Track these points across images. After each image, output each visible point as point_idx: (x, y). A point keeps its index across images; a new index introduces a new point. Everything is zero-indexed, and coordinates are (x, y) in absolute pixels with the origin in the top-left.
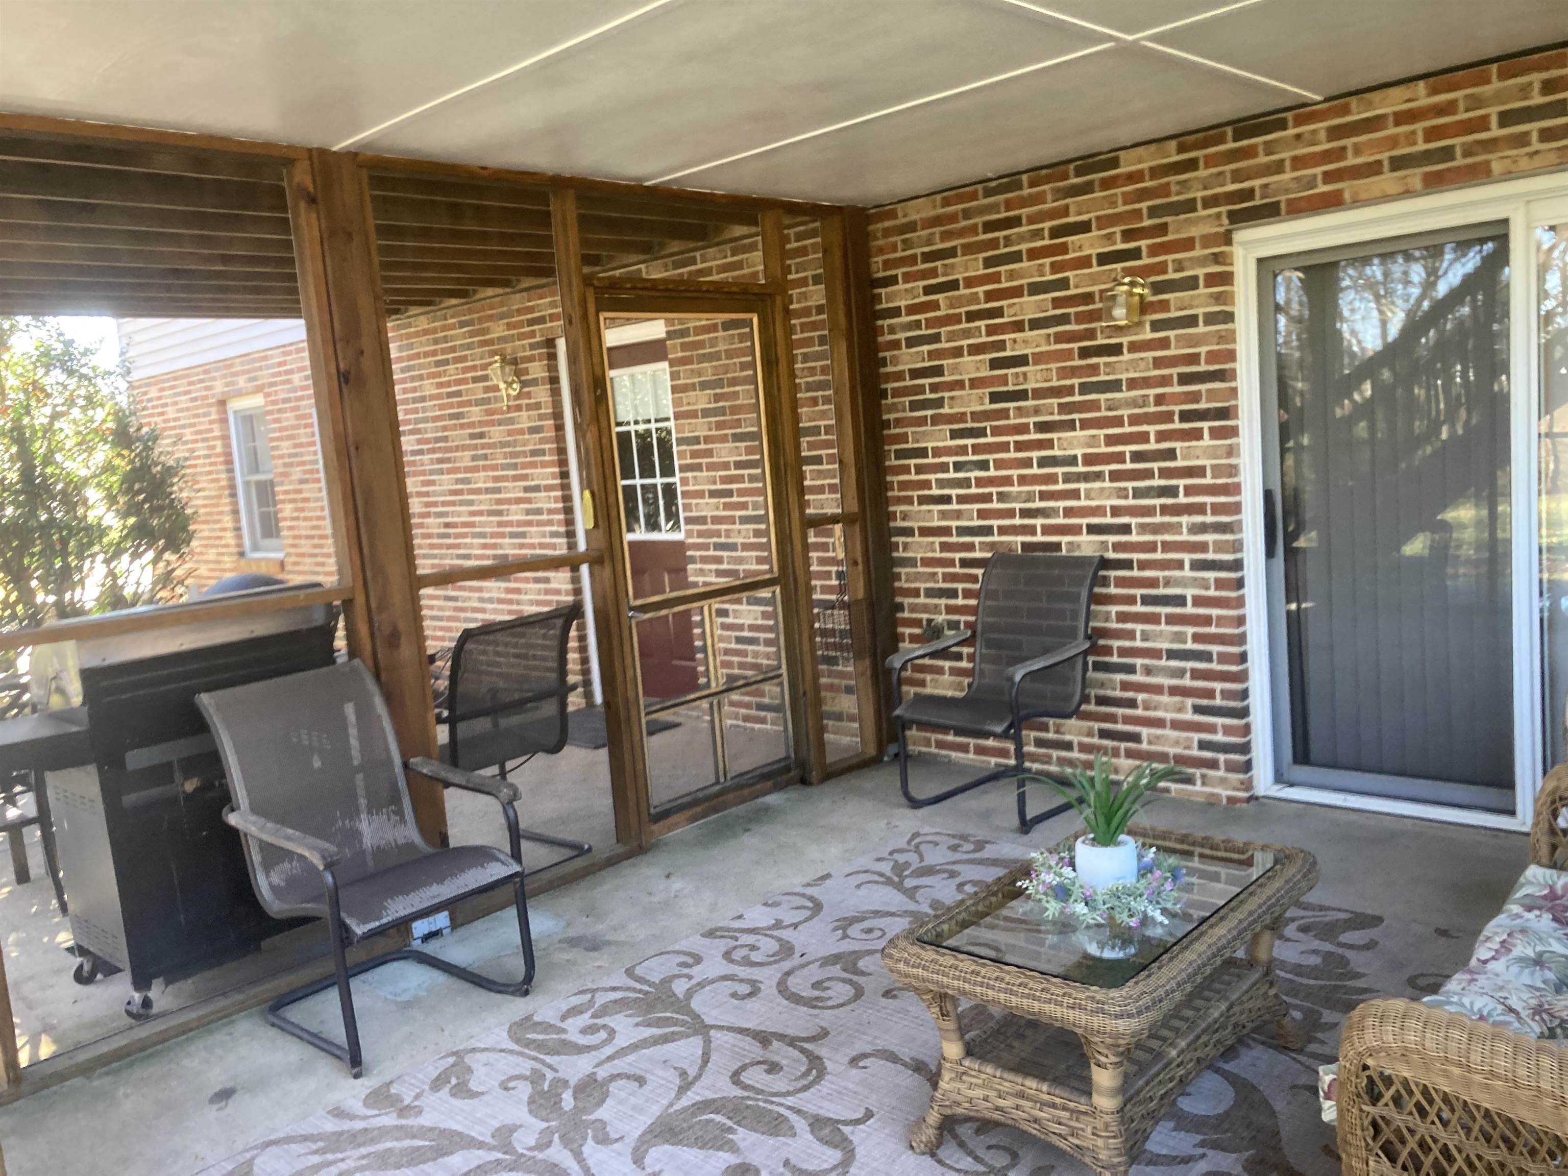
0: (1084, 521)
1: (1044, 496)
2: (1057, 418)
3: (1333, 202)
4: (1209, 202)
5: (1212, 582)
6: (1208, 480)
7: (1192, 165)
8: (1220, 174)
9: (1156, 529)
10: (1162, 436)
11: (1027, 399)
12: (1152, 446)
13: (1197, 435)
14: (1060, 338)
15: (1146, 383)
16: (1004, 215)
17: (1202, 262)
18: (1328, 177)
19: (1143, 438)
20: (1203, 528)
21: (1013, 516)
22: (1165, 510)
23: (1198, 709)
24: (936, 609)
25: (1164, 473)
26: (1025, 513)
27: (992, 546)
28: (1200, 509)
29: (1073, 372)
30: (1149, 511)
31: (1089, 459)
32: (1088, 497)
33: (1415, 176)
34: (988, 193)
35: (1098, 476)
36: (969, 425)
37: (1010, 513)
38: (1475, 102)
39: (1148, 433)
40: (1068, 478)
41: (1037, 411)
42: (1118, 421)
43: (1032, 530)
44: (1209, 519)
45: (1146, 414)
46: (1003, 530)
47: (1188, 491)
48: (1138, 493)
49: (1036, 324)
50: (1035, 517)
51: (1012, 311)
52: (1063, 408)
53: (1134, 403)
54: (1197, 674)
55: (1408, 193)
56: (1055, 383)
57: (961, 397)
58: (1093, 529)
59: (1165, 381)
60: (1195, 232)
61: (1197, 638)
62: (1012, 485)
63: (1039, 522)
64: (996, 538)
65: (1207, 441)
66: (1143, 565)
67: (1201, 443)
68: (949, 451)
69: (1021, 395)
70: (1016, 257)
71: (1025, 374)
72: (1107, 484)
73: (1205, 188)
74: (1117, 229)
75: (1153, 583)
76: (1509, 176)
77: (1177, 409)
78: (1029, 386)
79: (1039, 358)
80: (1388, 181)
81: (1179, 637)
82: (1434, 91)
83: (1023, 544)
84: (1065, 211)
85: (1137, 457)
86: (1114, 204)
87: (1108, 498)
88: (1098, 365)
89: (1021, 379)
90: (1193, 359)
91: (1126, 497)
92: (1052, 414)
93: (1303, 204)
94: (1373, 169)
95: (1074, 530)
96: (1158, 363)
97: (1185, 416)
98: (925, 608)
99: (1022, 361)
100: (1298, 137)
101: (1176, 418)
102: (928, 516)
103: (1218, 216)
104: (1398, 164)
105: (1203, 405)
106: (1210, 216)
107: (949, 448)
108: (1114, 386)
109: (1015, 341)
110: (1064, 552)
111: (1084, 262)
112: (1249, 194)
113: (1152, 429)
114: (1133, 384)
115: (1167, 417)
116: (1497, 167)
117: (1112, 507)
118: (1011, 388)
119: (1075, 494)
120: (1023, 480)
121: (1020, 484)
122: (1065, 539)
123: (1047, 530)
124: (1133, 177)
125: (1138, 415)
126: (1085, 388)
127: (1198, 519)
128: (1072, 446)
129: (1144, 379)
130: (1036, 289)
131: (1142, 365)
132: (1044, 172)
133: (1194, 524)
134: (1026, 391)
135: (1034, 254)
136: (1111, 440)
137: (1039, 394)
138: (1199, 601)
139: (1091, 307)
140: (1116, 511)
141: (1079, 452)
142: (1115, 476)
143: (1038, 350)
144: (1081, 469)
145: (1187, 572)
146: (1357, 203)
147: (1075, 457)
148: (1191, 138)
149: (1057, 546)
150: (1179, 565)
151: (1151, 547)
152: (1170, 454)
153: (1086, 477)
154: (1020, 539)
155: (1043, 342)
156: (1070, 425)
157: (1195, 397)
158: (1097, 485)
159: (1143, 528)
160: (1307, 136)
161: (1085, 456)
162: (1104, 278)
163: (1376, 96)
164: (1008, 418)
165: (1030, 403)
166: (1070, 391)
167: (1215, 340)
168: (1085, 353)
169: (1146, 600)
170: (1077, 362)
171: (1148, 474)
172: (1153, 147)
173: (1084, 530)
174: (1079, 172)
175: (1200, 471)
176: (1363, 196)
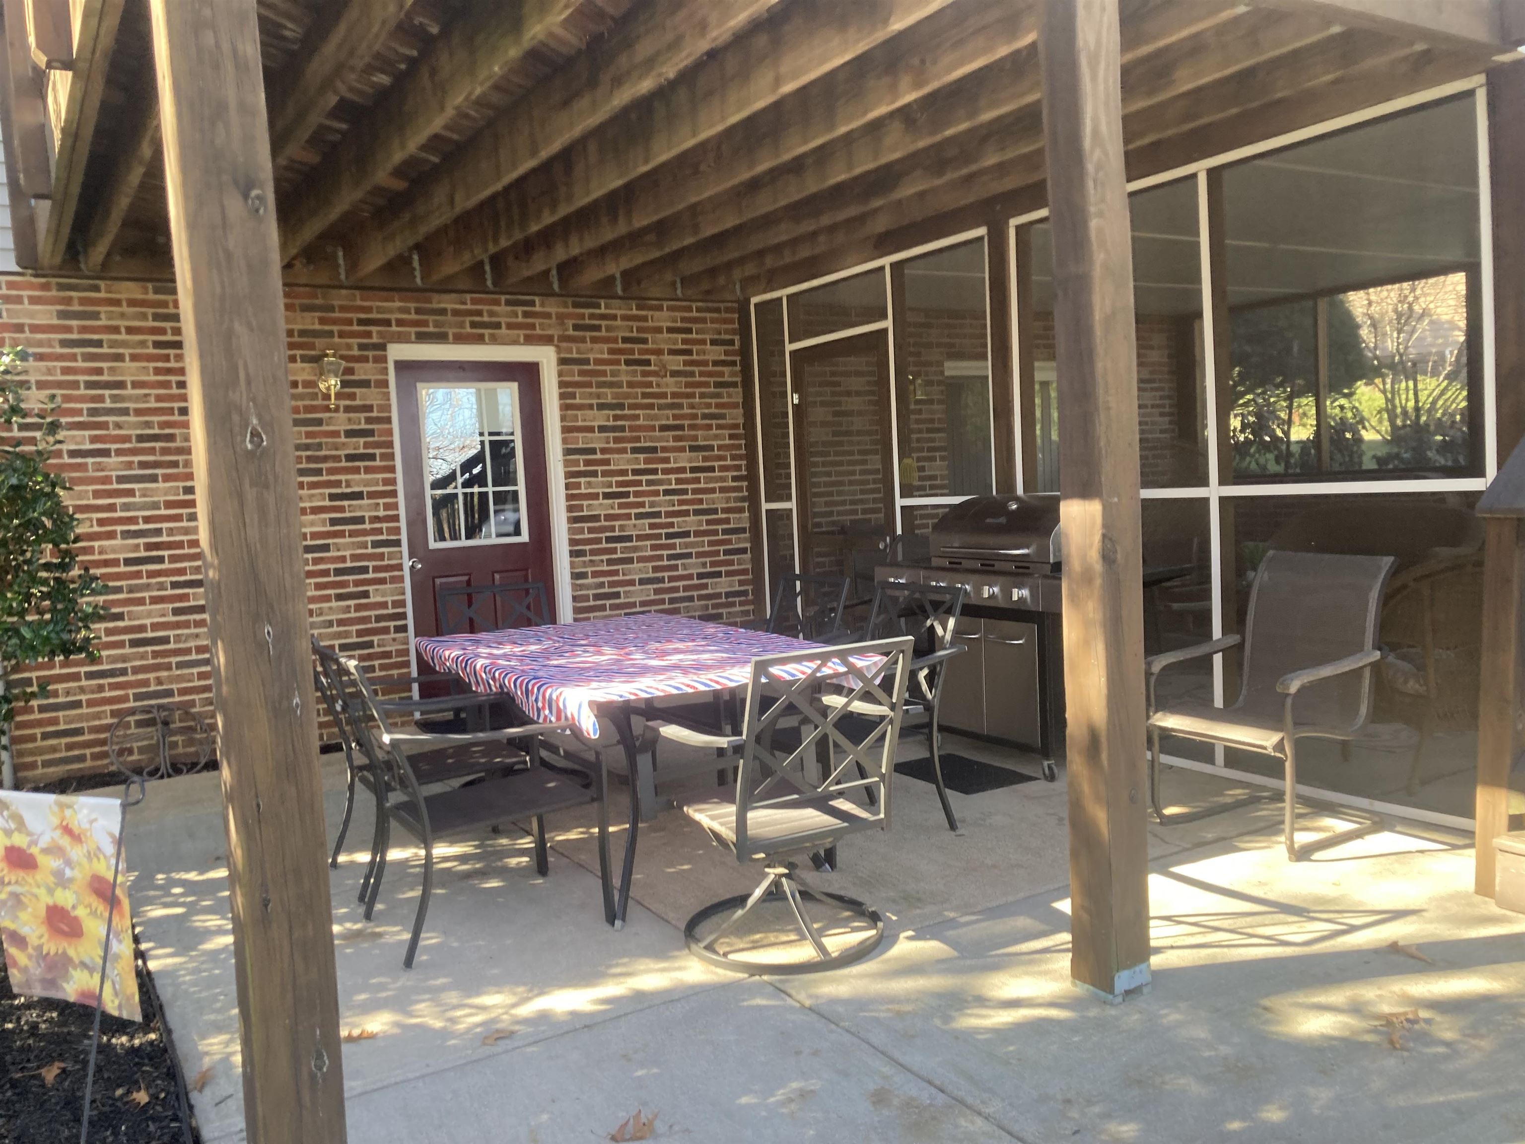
26: (853, 502)
27: (834, 523)
37: (844, 503)
41: (858, 443)
46: (839, 513)
62: (845, 486)
64: (835, 518)
83: (851, 521)
120: (851, 483)
121: (849, 485)
154: (849, 517)
165: (855, 438)
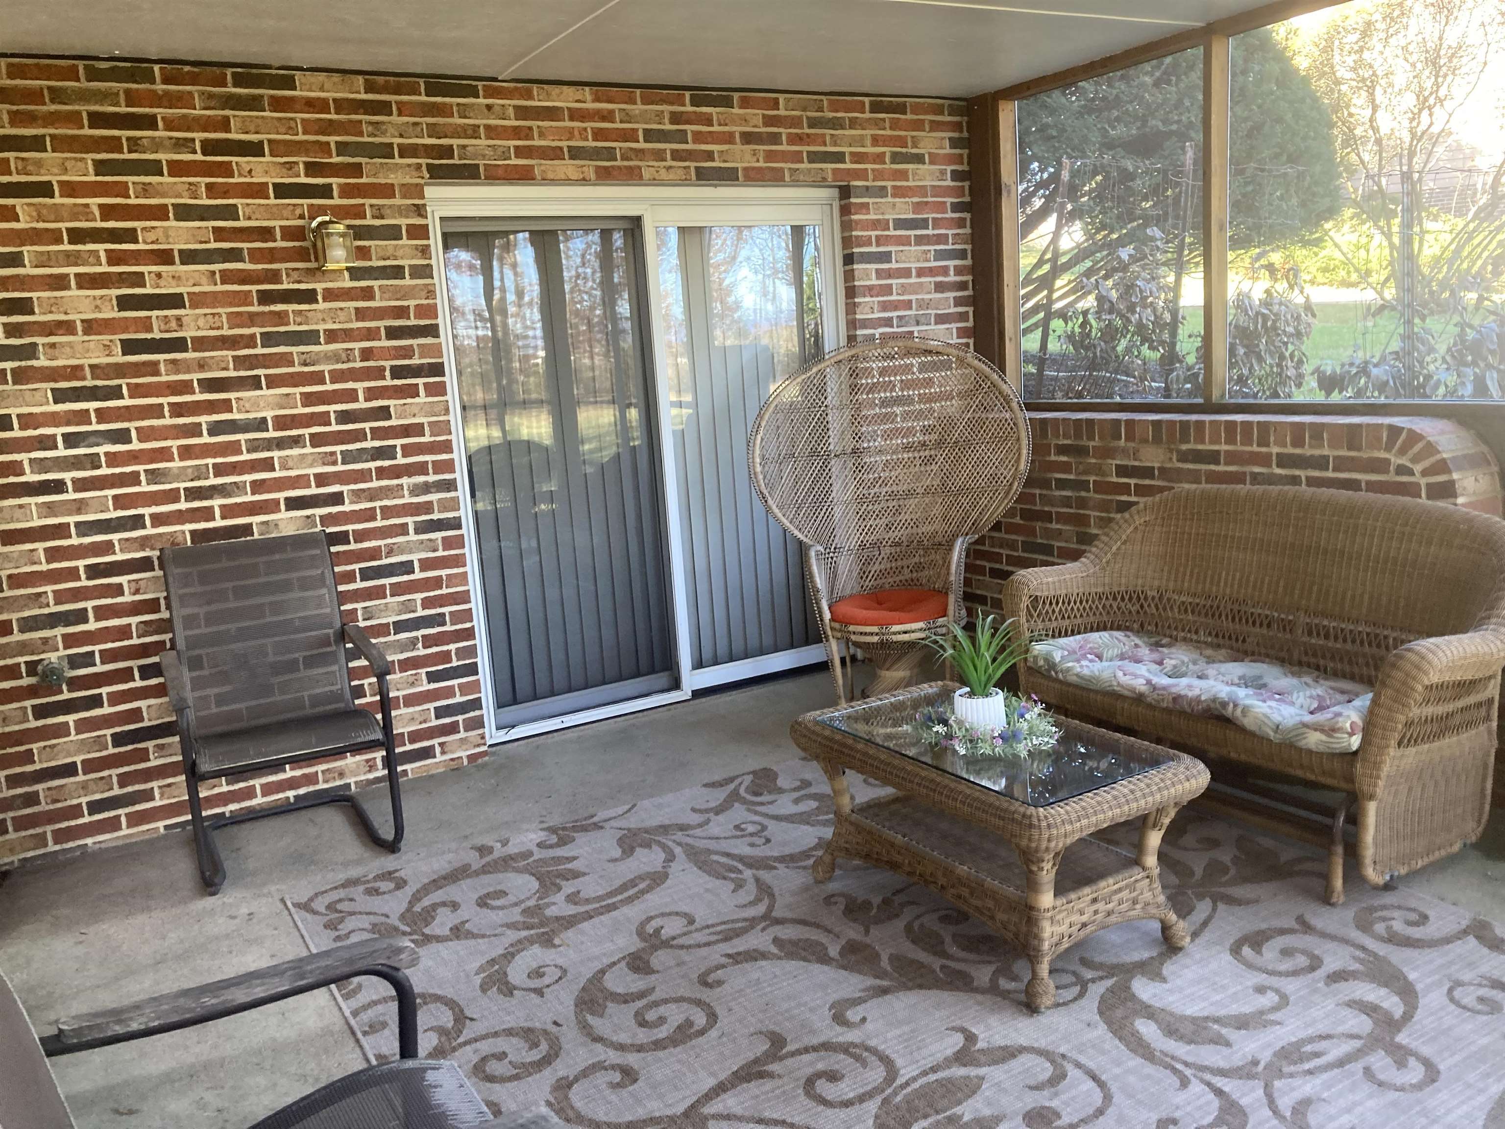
0: (281, 496)
1: (220, 470)
2: (232, 374)
3: (524, 176)
4: (405, 152)
5: (440, 542)
6: (427, 439)
7: (384, 108)
8: (415, 124)
9: (373, 494)
10: (371, 394)
11: (186, 350)
12: (362, 404)
13: (413, 391)
14: (227, 277)
15: (348, 335)
16: (123, 109)
17: (401, 211)
18: (520, 152)
19: (352, 395)
20: (426, 488)
21: (177, 500)
22: (381, 473)
23: (432, 677)
24: (47, 644)
25: (377, 433)
27: (142, 542)
28: (421, 469)
29: (252, 319)
30: (363, 476)
31: (282, 423)
32: (283, 467)
33: (589, 167)
34: (93, 75)
35: (296, 441)
36: (89, 383)
37: (172, 496)
38: (628, 118)
39: (355, 391)
40: (254, 446)
41: (202, 366)
42: (318, 378)
43: (207, 514)
44: (432, 478)
45: (350, 370)
46: (158, 520)
47: (408, 450)
48: (348, 458)
49: (189, 257)
50: (211, 497)
51: (151, 236)
52: (240, 362)
53: (335, 357)
54: (428, 641)
55: (584, 181)
56: (226, 332)
57: (70, 344)
58: (293, 504)
59: (372, 335)
60: (393, 178)
61: (427, 603)
62: (172, 460)
63: (216, 503)
64: (149, 531)
65: (422, 398)
66: (361, 536)
67: (417, 400)
68: (54, 419)
69: (179, 345)
70: (154, 168)
71: (179, 319)
72: (308, 450)
73: (401, 136)
74: (301, 160)
75: (374, 554)
76: (655, 182)
77: (388, 364)
78: (188, 333)
79: (198, 300)
80: (567, 167)
81: (408, 607)
82: (597, 100)
83: (193, 533)
84: (224, 124)
85: (344, 417)
86: (294, 131)
87: (311, 466)
88: (286, 312)
89: (173, 324)
90: (402, 312)
91: (335, 463)
92: (226, 369)
93: (500, 172)
94: (555, 154)
95: (271, 507)
96: (361, 314)
97: (397, 372)
98: (23, 648)
99: (175, 301)
100: (489, 107)
101: (387, 373)
102: (18, 513)
103: (419, 167)
104: (576, 153)
105: (416, 361)
106: (409, 166)
107: (54, 414)
108: (311, 337)
109: (159, 275)
110: (256, 536)
111: (259, 191)
112: (448, 152)
113: (360, 386)
114: (332, 336)
115: (379, 373)
116: (646, 174)
117: (316, 476)
118: (157, 335)
119: (268, 465)
120: (186, 452)
121: (182, 459)
122: (256, 520)
123: (228, 511)
124: (311, 105)
125: (342, 371)
126: (269, 339)
127: (420, 479)
128: (257, 407)
129: (345, 331)
130: (185, 213)
131: (342, 316)
132: (187, 68)
133: (416, 486)
134: (184, 339)
135: (177, 169)
136: (309, 399)
137: (201, 344)
138: (426, 565)
139: (271, 245)
140: (322, 479)
141: (269, 414)
142: (317, 440)
143: (196, 289)
144: (272, 434)
145: (412, 537)
146: (546, 181)
147: (264, 420)
148: (381, 79)
149: (247, 529)
150: (403, 530)
151: (369, 515)
152: (384, 413)
153: (280, 444)
154: (188, 527)
155: (204, 280)
156: (255, 383)
157: (407, 352)
158: (295, 452)
159: (358, 495)
160: (496, 108)
161: (276, 418)
162: (285, 213)
163: (555, 90)
164: (157, 373)
165: (190, 355)
166: (250, 341)
167: (424, 294)
168: (266, 298)
169: (366, 575)
170: (256, 308)
171: (360, 436)
172: (336, 77)
173: (283, 507)
174: (238, 81)
175: (418, 430)
176: (550, 175)
